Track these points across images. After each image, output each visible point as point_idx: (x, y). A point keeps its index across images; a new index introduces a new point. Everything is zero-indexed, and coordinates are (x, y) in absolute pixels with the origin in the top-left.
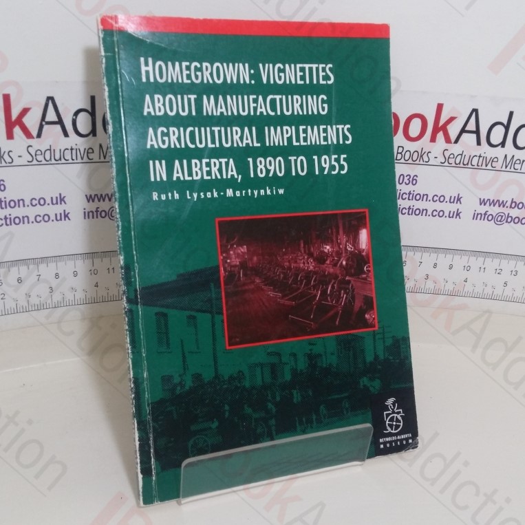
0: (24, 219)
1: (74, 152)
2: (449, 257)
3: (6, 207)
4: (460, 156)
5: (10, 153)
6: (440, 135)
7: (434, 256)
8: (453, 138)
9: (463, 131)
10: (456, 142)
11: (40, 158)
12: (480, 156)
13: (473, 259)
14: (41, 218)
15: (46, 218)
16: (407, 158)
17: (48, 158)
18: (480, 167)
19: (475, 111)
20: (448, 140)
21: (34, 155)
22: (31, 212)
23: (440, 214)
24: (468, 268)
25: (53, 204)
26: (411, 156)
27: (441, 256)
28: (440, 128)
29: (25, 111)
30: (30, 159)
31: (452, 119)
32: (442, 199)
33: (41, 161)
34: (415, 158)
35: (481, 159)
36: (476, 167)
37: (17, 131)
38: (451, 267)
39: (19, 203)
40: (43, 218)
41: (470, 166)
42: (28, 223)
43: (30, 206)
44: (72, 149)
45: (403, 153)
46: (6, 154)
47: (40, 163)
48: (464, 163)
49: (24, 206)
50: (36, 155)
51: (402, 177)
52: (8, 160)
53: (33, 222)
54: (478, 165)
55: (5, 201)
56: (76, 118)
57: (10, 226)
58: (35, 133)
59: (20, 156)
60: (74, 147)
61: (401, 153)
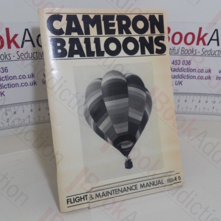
0: (16, 85)
1: (38, 54)
2: (206, 97)
3: (8, 80)
4: (210, 51)
5: (10, 55)
6: (201, 42)
7: (199, 97)
8: (207, 43)
9: (211, 39)
10: (208, 44)
11: (23, 57)
12: (219, 51)
13: (216, 98)
14: (24, 84)
15: (26, 84)
16: (186, 53)
17: (26, 57)
18: (219, 56)
19: (216, 30)
20: (204, 44)
21: (20, 56)
22: (19, 82)
23: (201, 78)
24: (214, 102)
25: (29, 78)
26: (188, 52)
27: (202, 97)
28: (201, 39)
29: (16, 36)
30: (18, 58)
31: (206, 34)
32: (202, 71)
33: (23, 58)
34: (189, 53)
35: (220, 52)
36: (217, 56)
37: (12, 45)
38: (207, 102)
39: (14, 77)
40: (25, 84)
41: (214, 55)
42: (18, 86)
43: (19, 79)
44: (37, 53)
45: (184, 51)
46: (8, 55)
47: (23, 59)
48: (212, 54)
49: (16, 79)
50: (21, 56)
51: (184, 62)
52: (9, 58)
53: (20, 86)
54: (218, 55)
55: (8, 77)
56: (38, 38)
57: (10, 88)
58: (20, 46)
59: (14, 56)
60: (38, 52)
61: (183, 51)
